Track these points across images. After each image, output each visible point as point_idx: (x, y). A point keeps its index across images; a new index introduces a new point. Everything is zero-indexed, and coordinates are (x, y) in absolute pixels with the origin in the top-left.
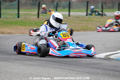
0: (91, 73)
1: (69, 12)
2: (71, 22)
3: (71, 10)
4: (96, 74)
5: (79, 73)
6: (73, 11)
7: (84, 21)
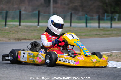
0: (47, 73)
1: (20, 22)
2: (22, 31)
3: (22, 21)
4: (53, 74)
5: (35, 73)
6: (23, 22)
7: (35, 30)
